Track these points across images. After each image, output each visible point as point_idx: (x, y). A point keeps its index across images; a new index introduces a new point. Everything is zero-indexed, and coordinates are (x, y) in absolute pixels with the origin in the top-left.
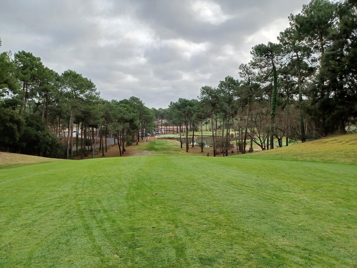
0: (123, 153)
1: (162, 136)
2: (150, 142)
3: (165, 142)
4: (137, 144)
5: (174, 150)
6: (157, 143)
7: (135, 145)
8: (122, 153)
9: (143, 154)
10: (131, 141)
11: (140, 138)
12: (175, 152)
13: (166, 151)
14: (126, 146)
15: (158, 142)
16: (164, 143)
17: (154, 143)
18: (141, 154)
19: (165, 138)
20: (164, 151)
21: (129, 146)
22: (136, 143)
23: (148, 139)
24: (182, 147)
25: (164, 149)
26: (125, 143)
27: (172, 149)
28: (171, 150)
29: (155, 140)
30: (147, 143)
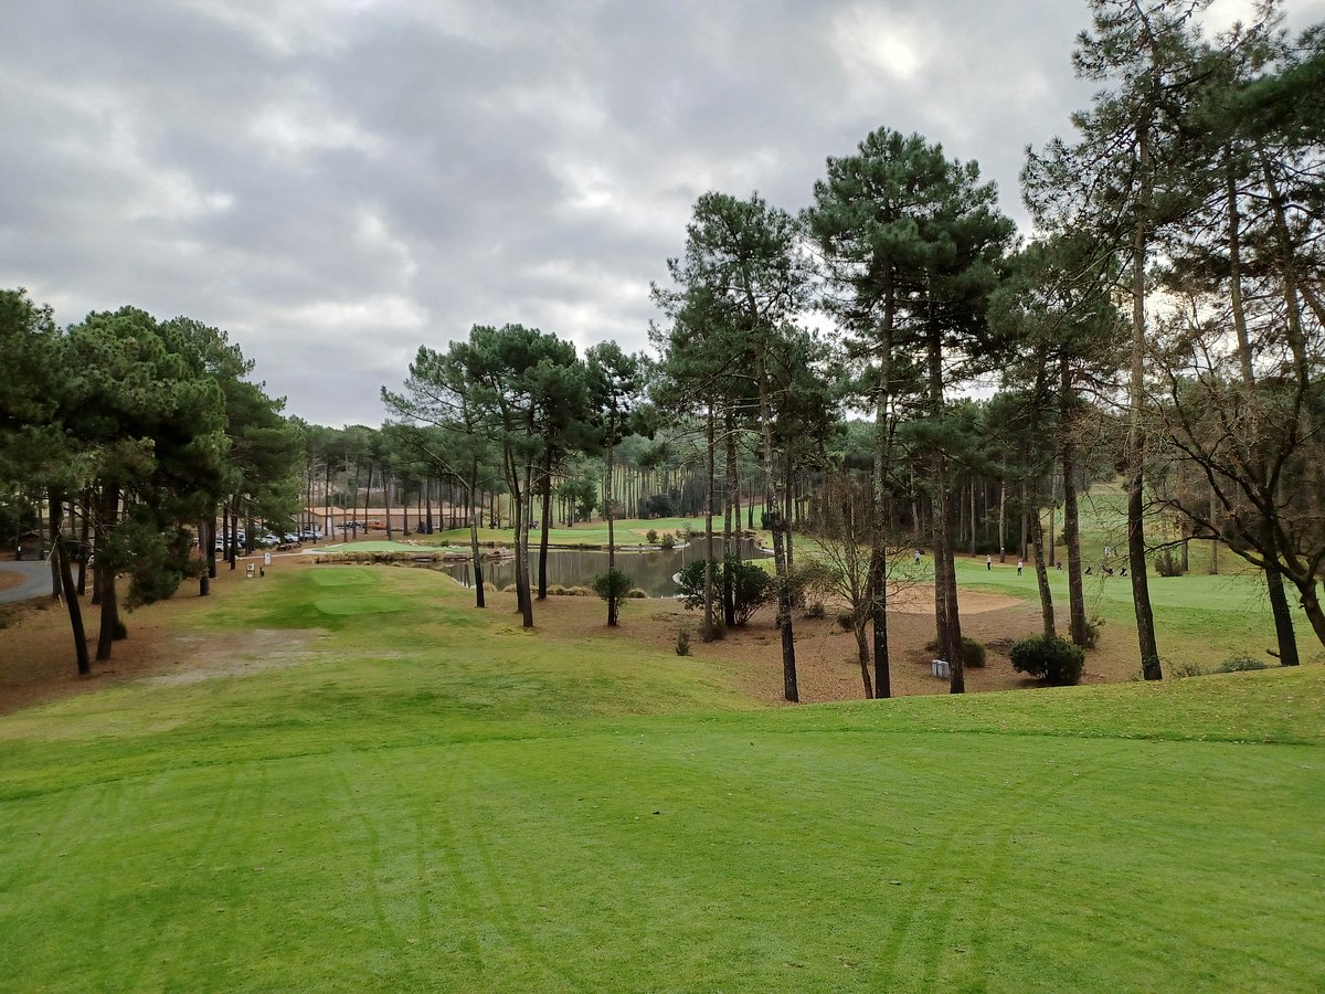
0: (103, 654)
1: (339, 549)
2: (279, 576)
3: (368, 580)
4: (204, 591)
5: (448, 620)
6: (322, 584)
7: (190, 597)
8: (92, 650)
9: (252, 652)
10: (170, 567)
11: (219, 559)
12: (456, 632)
13: (403, 631)
14: (129, 607)
15: (324, 575)
16: (364, 581)
17: (306, 582)
18: (234, 656)
19: (358, 559)
20: (390, 630)
21: (149, 601)
22: (195, 586)
23: (267, 561)
24: (481, 602)
25: (385, 617)
26: (123, 584)
27: (433, 614)
28: (427, 621)
29: (306, 567)
30: (262, 587)
